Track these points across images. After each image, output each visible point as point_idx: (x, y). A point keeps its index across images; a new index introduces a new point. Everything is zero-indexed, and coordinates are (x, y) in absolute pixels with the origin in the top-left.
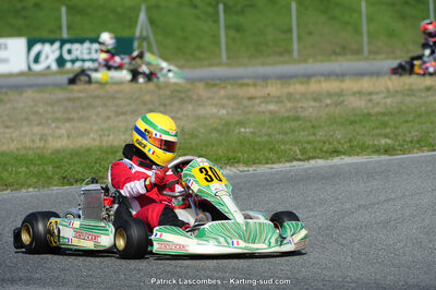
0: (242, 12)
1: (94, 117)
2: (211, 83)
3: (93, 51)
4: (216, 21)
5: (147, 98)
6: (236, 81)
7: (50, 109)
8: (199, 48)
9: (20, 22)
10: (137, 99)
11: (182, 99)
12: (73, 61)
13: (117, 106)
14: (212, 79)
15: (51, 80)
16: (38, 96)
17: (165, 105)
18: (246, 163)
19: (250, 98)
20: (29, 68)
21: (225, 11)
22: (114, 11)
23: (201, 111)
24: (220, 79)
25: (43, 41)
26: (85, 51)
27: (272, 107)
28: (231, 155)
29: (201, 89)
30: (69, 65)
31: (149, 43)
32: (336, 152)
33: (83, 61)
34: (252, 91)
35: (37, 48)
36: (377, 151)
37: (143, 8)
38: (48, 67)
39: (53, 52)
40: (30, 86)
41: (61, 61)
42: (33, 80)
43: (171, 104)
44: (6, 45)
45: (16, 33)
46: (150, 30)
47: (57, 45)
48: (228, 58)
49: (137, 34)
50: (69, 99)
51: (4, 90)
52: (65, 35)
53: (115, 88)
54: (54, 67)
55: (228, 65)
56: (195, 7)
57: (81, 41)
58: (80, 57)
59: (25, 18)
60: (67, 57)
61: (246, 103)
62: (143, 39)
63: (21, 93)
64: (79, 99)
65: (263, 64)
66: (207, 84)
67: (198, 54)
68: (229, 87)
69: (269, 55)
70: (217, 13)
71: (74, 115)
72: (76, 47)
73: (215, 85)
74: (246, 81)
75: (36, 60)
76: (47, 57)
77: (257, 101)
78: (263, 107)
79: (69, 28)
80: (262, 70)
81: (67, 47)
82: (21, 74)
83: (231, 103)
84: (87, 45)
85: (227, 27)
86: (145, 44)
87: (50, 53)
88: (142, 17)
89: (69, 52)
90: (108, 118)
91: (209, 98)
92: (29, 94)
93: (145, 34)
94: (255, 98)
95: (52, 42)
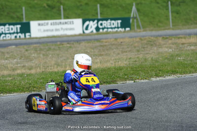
0: (179, 5)
1: (112, 54)
2: (165, 37)
3: (112, 24)
4: (168, 9)
5: (136, 44)
6: (176, 36)
7: (92, 50)
8: (160, 22)
9: (79, 12)
10: (132, 45)
11: (152, 45)
12: (103, 29)
13: (123, 48)
14: (166, 36)
15: (93, 37)
16: (87, 45)
17: (144, 48)
18: (181, 73)
19: (183, 44)
20: (84, 32)
21: (171, 5)
22: (121, 6)
23: (160, 50)
24: (169, 35)
25: (90, 20)
26: (108, 24)
27: (193, 48)
28: (174, 69)
29: (160, 40)
30: (101, 30)
31: (137, 20)
33: (108, 28)
34: (183, 41)
35: (87, 23)
37: (134, 4)
38: (92, 31)
39: (94, 25)
40: (84, 40)
41: (97, 29)
42: (85, 38)
43: (147, 47)
44: (73, 22)
45: (78, 17)
46: (137, 14)
47: (96, 21)
48: (173, 26)
49: (132, 16)
50: (101, 46)
51: (72, 42)
52: (99, 17)
53: (122, 40)
54: (95, 31)
55: (173, 29)
56: (158, 3)
57: (107, 20)
58: (106, 27)
59: (81, 10)
60: (100, 27)
61: (181, 46)
62: (135, 18)
63: (80, 44)
64: (105, 45)
65: (189, 28)
66: (163, 38)
67: (159, 24)
68: (173, 39)
69: (192, 24)
70: (168, 6)
71: (103, 53)
72: (104, 22)
73: (167, 38)
74: (181, 36)
75: (87, 29)
76: (91, 27)
77: (186, 45)
78: (189, 48)
79: (101, 14)
80: (188, 31)
81: (100, 22)
82: (80, 35)
83: (174, 46)
84: (109, 21)
85: (172, 12)
86: (135, 20)
87: (93, 25)
88: (134, 8)
89: (101, 24)
90: (119, 54)
91: (164, 44)
92: (83, 44)
93: (135, 16)
94: (185, 44)
95: (93, 20)
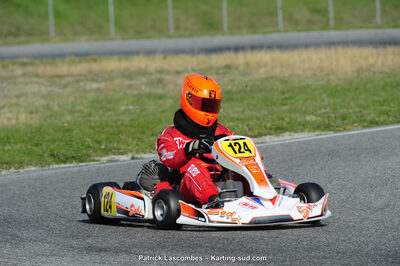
32: (279, 130)
36: (317, 127)
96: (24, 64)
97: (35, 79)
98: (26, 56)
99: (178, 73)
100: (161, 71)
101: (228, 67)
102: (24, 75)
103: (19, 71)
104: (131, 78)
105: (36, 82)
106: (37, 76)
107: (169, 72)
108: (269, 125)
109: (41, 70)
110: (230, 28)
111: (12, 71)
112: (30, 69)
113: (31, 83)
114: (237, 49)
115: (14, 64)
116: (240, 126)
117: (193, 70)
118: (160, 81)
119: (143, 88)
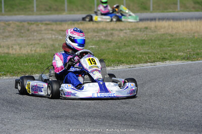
96: (47, 24)
97: (50, 32)
98: (49, 21)
99: (121, 30)
100: (113, 29)
101: (146, 28)
102: (45, 29)
103: (44, 28)
104: (97, 32)
105: (51, 33)
106: (52, 30)
107: (117, 30)
108: (159, 57)
109: (54, 27)
110: (153, 10)
111: (41, 27)
112: (49, 27)
113: (48, 33)
114: (152, 19)
115: (42, 24)
116: (145, 57)
117: (129, 29)
118: (112, 34)
119: (102, 37)
